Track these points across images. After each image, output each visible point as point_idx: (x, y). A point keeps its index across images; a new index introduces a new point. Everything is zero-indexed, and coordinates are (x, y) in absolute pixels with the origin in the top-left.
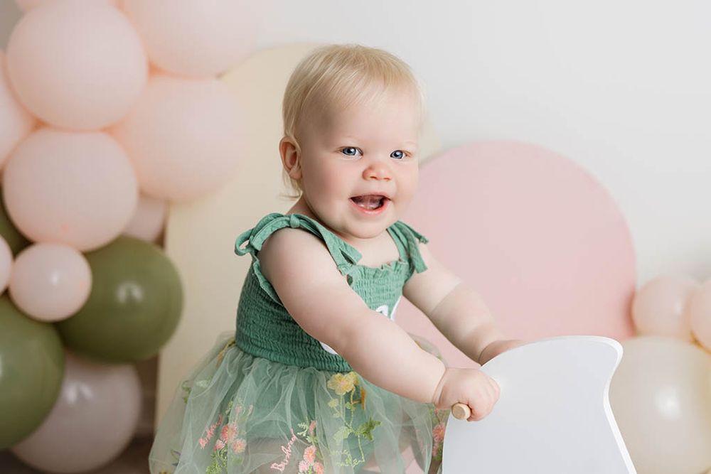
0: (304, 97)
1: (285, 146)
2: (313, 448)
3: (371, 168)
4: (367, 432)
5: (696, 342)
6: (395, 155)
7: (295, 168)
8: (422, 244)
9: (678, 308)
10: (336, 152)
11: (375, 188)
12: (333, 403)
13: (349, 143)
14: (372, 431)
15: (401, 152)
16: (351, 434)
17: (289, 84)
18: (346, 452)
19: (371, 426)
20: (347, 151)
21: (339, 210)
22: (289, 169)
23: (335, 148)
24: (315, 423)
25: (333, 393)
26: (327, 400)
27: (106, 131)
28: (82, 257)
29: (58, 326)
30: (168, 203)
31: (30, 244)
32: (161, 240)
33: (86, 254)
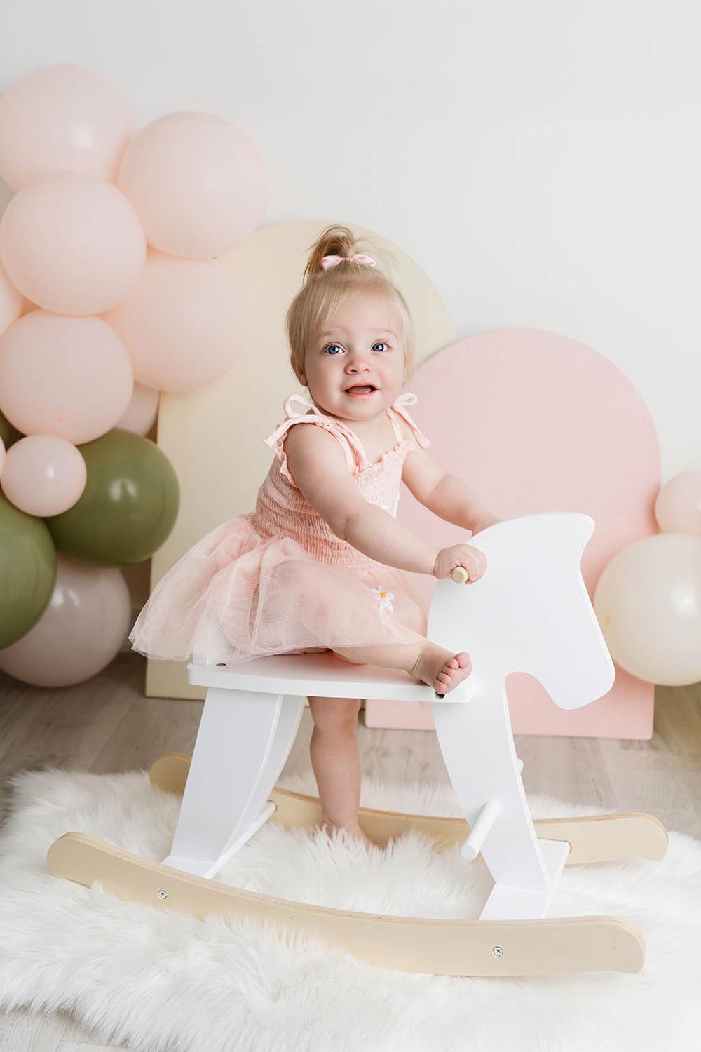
27: (102, 316)
28: (76, 450)
29: (49, 523)
30: (161, 393)
31: (23, 436)
32: (152, 434)
33: (80, 447)
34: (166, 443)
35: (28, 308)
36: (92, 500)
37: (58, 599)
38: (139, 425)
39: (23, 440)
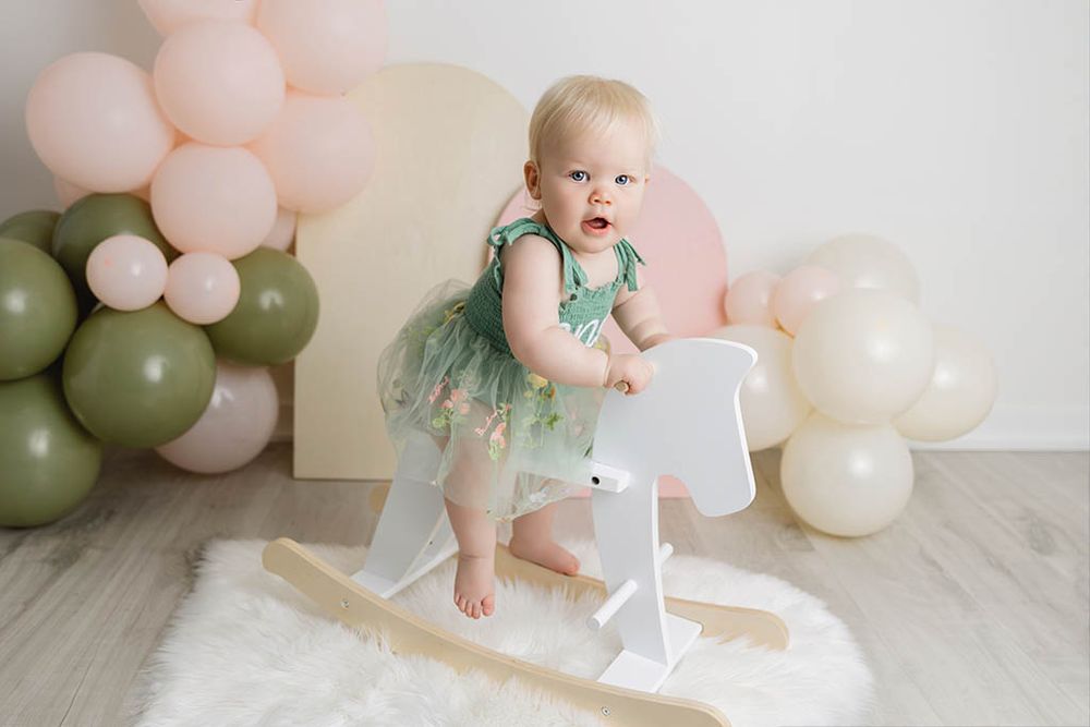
0: (545, 123)
1: (528, 169)
2: (505, 424)
3: (594, 193)
4: (551, 423)
5: (780, 328)
6: (620, 179)
7: (536, 189)
8: (638, 264)
9: (764, 300)
10: (566, 176)
11: (600, 211)
12: (529, 394)
13: (579, 168)
14: (555, 424)
15: (626, 177)
16: (538, 422)
17: (537, 108)
18: (529, 435)
19: (555, 418)
20: (576, 175)
21: (572, 229)
22: (531, 190)
23: (566, 172)
24: (511, 406)
25: (530, 384)
26: (524, 389)
27: (247, 146)
28: (230, 265)
29: (207, 330)
30: (298, 214)
31: (180, 254)
32: (292, 249)
33: (234, 262)
34: (303, 256)
35: (180, 140)
36: (245, 309)
37: (216, 399)
38: (281, 243)
39: (182, 258)
